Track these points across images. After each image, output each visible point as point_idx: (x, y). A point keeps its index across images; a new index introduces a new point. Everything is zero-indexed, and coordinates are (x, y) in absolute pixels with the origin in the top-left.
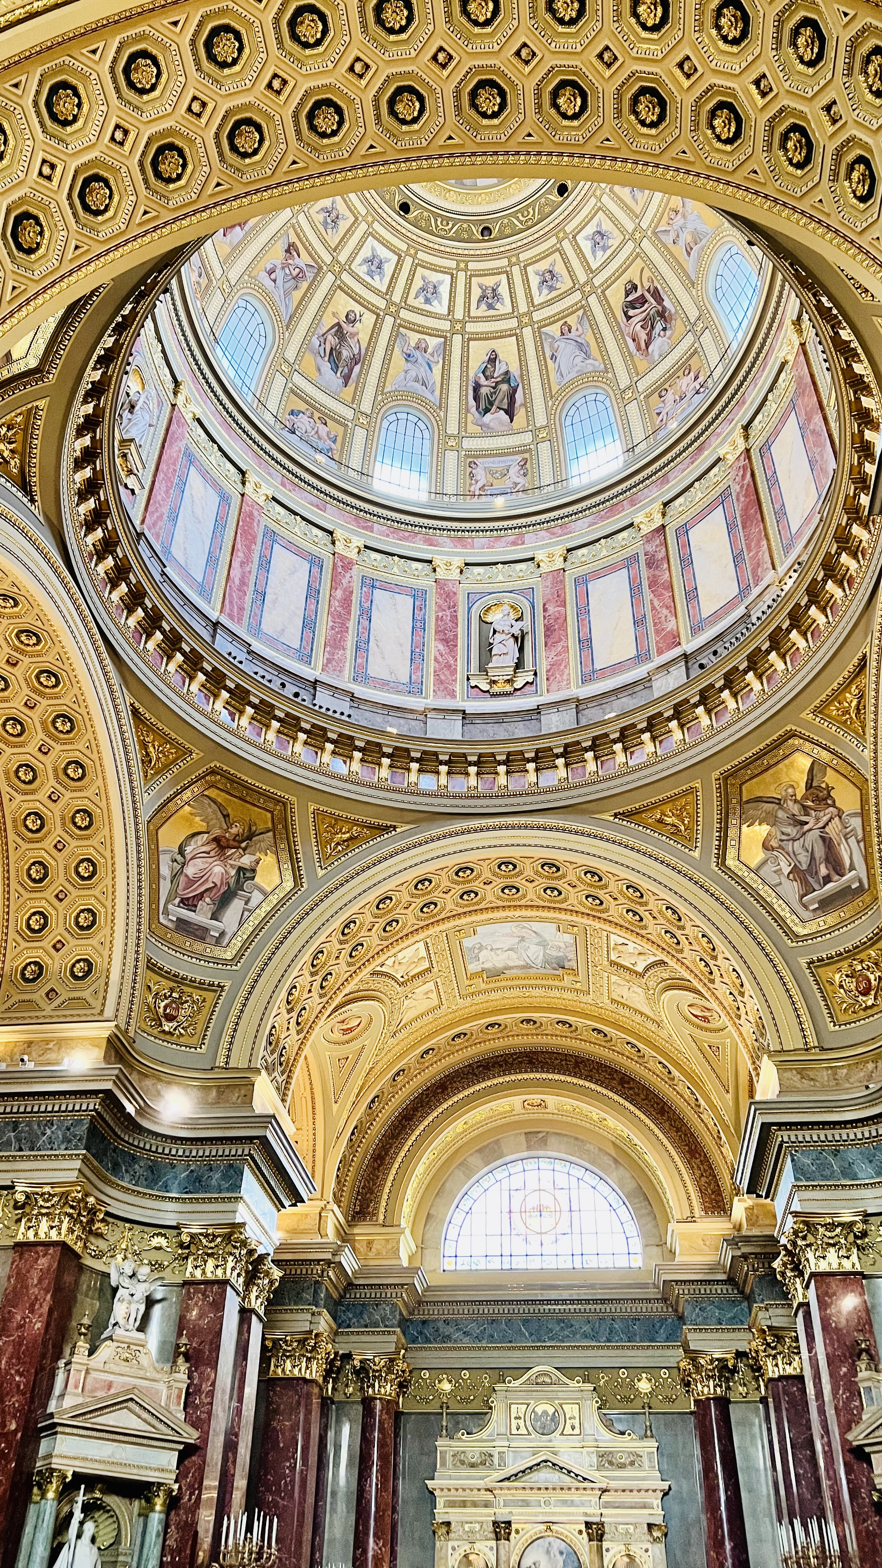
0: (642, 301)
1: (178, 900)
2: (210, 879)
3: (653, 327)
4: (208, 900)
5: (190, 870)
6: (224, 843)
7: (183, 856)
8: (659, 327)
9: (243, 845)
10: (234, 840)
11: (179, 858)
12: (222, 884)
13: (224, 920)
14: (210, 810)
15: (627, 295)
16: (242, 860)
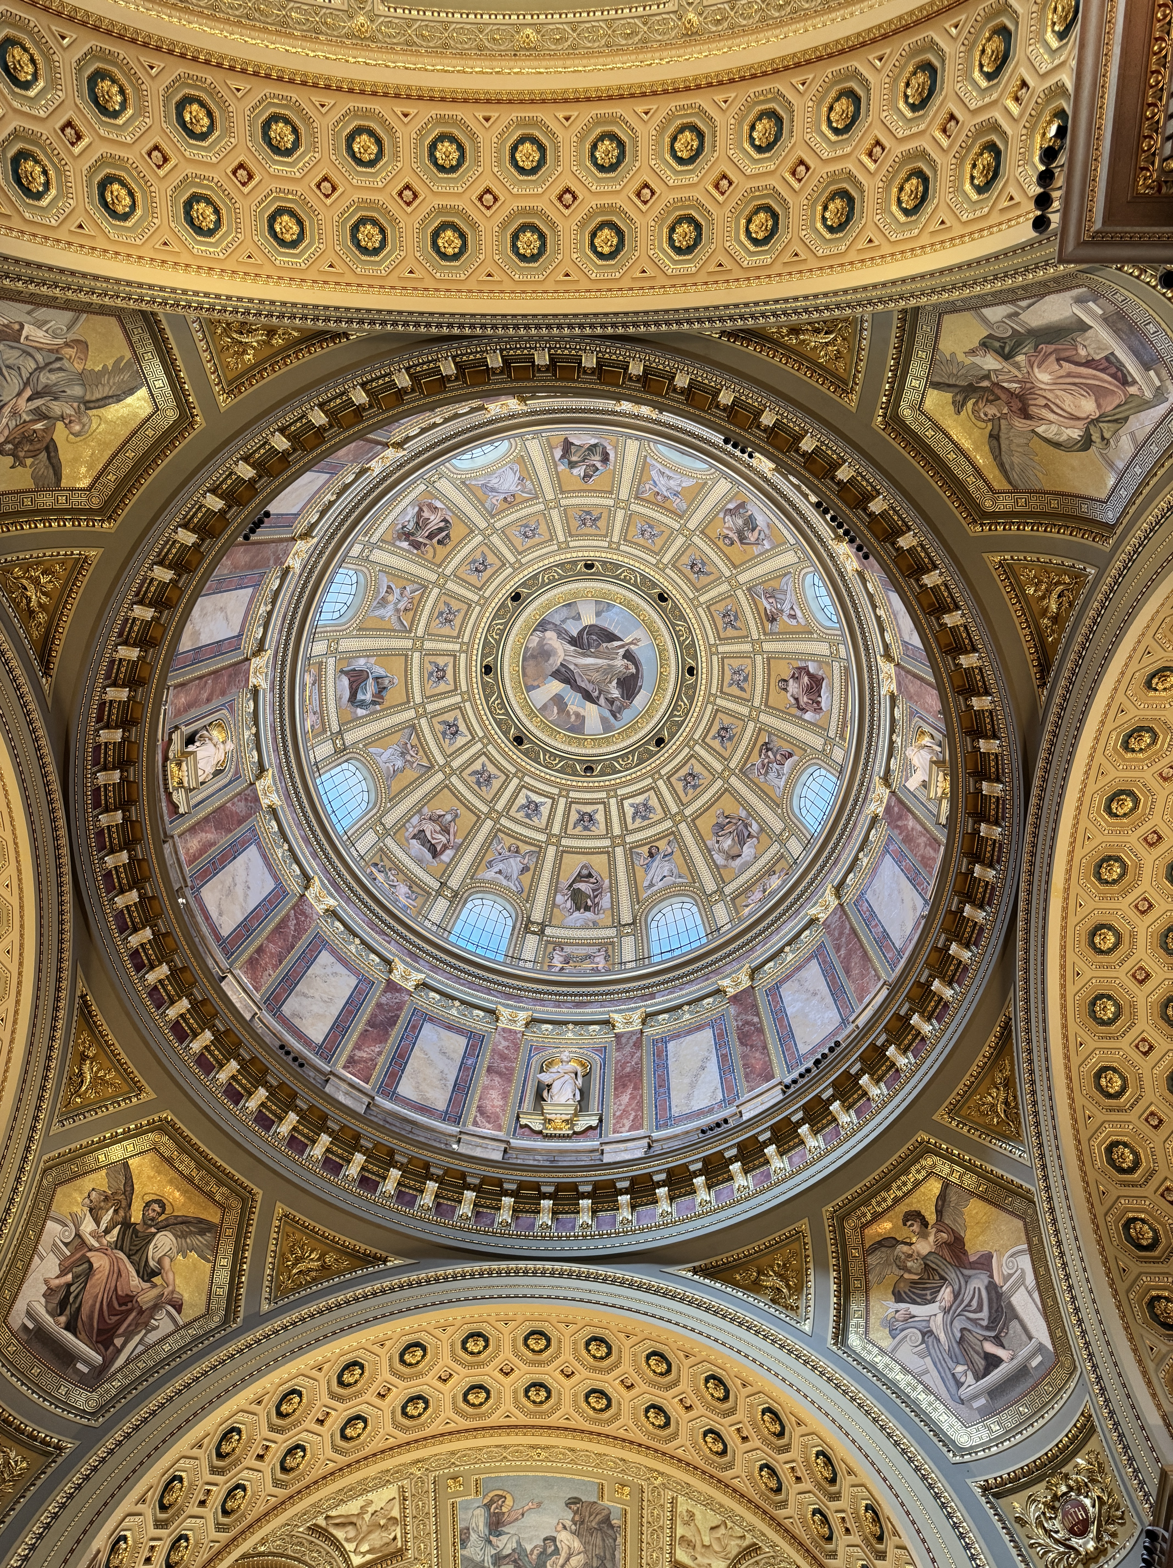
0: (430, 537)
1: (1132, 390)
2: (1062, 372)
3: (417, 523)
4: (1083, 352)
5: (1088, 407)
6: (1016, 404)
7: (1087, 429)
8: (411, 526)
9: (986, 384)
10: (998, 398)
11: (1096, 437)
12: (1047, 356)
13: (1068, 314)
14: (1016, 460)
15: (448, 535)
16: (999, 367)
